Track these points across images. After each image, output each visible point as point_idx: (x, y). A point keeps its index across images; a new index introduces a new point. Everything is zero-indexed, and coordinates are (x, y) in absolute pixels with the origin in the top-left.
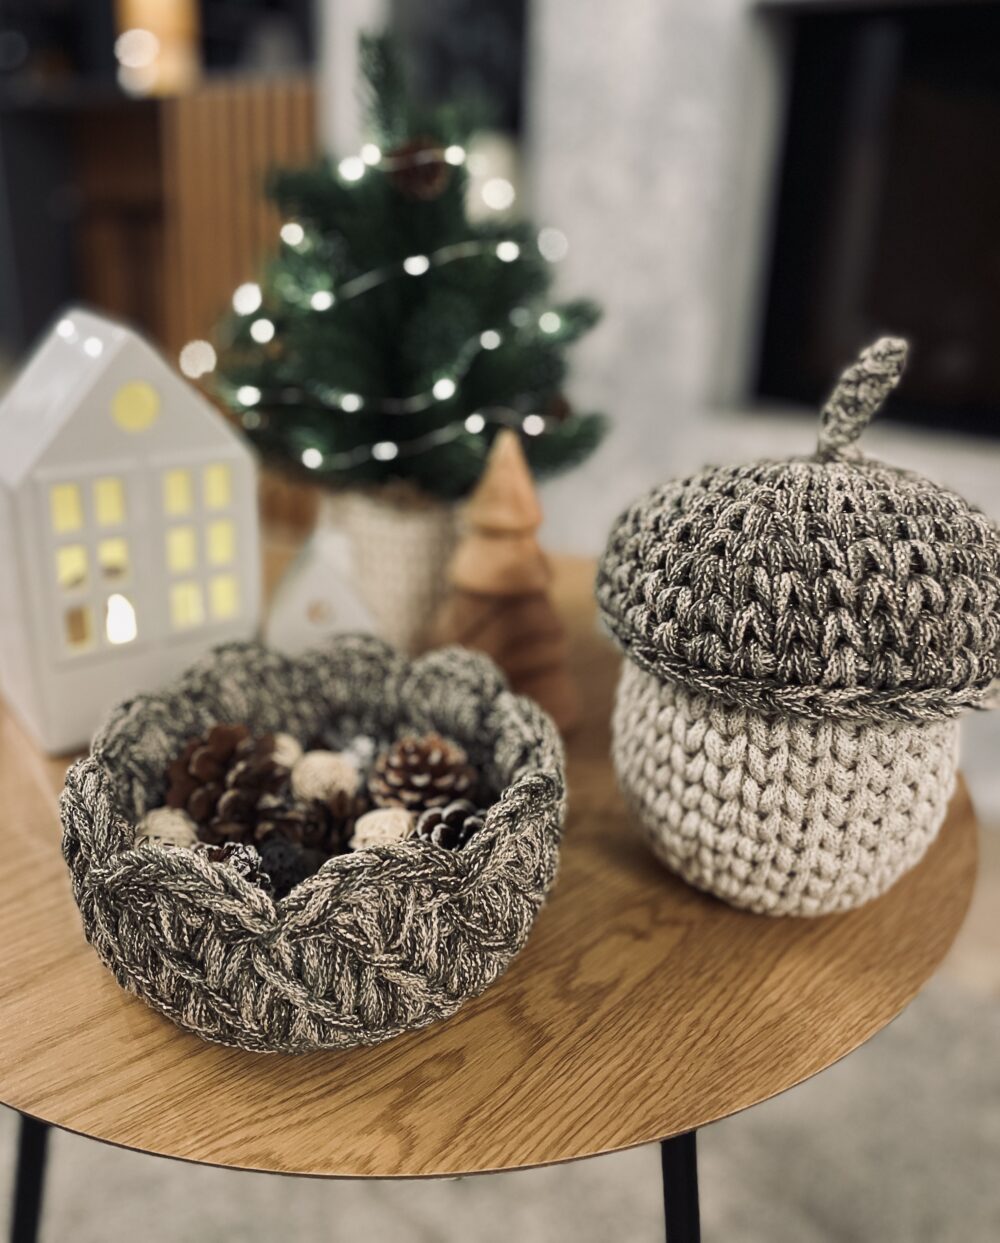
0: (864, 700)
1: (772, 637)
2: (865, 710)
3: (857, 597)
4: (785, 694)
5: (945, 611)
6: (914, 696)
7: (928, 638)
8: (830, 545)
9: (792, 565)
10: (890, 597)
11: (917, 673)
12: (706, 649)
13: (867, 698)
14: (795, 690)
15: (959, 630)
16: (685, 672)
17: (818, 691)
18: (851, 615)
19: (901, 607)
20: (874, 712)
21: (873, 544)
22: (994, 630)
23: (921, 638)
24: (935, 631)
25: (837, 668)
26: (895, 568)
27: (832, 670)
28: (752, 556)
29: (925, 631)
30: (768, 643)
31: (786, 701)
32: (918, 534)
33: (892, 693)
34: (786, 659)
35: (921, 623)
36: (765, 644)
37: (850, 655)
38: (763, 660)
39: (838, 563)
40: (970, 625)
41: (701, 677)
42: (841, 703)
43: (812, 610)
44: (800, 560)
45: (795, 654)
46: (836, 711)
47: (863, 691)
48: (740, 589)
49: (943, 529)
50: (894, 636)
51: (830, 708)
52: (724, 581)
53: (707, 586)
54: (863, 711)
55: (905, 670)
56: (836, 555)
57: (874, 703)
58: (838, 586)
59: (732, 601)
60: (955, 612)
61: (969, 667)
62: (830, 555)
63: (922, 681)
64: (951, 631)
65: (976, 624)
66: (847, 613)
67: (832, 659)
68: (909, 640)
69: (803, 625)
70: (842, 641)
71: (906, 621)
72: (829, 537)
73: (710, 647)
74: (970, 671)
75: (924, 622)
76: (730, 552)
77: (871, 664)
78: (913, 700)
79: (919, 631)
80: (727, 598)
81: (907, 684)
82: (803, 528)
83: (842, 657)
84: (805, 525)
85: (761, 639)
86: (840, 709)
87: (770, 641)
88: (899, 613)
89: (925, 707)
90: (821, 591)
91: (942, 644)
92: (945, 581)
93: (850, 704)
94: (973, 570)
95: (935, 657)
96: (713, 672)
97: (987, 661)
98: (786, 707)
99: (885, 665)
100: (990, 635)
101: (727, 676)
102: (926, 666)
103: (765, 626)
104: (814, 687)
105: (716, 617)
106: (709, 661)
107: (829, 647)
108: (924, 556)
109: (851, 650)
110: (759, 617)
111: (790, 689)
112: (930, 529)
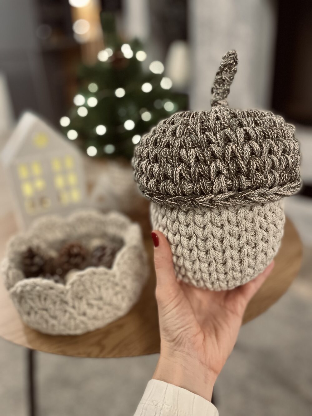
0: (232, 197)
1: (190, 176)
2: (233, 201)
3: (223, 153)
4: (201, 199)
5: (261, 155)
6: (253, 192)
7: (255, 167)
8: (210, 135)
9: (196, 146)
10: (236, 151)
11: (253, 182)
12: (166, 187)
13: (233, 196)
14: (203, 197)
15: (268, 162)
17: (213, 196)
18: (221, 161)
19: (241, 155)
20: (237, 201)
21: (228, 131)
22: (284, 161)
23: (252, 167)
24: (257, 163)
25: (218, 184)
26: (237, 139)
27: (216, 185)
28: (180, 145)
29: (253, 163)
30: (189, 179)
31: (200, 202)
32: (247, 125)
33: (244, 192)
34: (197, 184)
35: (251, 161)
36: (188, 180)
37: (222, 179)
38: (188, 187)
39: (214, 141)
40: (273, 159)
41: (168, 199)
42: (222, 200)
43: (205, 162)
44: (198, 142)
45: (200, 181)
46: (221, 203)
47: (231, 193)
48: (175, 159)
49: (258, 122)
50: (240, 167)
51: (218, 202)
52: (169, 157)
53: (163, 161)
54: (233, 202)
55: (247, 182)
56: (212, 137)
57: (236, 197)
58: (214, 150)
59: (173, 165)
60: (265, 155)
61: (275, 178)
62: (210, 138)
63: (255, 185)
64: (264, 163)
65: (275, 159)
66: (219, 161)
67: (216, 182)
68: (247, 169)
69: (201, 169)
70: (219, 173)
71: (245, 161)
72: (210, 131)
73: (167, 185)
74: (275, 180)
75: (252, 160)
76: (171, 145)
77: (232, 181)
78: (253, 194)
79: (251, 164)
80: (172, 164)
81: (249, 188)
82: (199, 130)
83: (220, 179)
84: (200, 128)
85: (186, 178)
86: (223, 202)
87: (189, 178)
88: (241, 157)
89: (258, 196)
90: (207, 153)
91: (261, 168)
92: (260, 142)
93: (227, 200)
94: (272, 137)
95: (259, 175)
96: (171, 196)
97: (283, 175)
98: (200, 204)
99: (238, 180)
100: (283, 163)
101: (177, 197)
102: (256, 179)
103: (186, 172)
104: (211, 194)
105: (167, 172)
106: (168, 191)
107: (213, 176)
108: (250, 133)
109: (223, 176)
110: (183, 169)
111: (201, 197)
112: (252, 122)
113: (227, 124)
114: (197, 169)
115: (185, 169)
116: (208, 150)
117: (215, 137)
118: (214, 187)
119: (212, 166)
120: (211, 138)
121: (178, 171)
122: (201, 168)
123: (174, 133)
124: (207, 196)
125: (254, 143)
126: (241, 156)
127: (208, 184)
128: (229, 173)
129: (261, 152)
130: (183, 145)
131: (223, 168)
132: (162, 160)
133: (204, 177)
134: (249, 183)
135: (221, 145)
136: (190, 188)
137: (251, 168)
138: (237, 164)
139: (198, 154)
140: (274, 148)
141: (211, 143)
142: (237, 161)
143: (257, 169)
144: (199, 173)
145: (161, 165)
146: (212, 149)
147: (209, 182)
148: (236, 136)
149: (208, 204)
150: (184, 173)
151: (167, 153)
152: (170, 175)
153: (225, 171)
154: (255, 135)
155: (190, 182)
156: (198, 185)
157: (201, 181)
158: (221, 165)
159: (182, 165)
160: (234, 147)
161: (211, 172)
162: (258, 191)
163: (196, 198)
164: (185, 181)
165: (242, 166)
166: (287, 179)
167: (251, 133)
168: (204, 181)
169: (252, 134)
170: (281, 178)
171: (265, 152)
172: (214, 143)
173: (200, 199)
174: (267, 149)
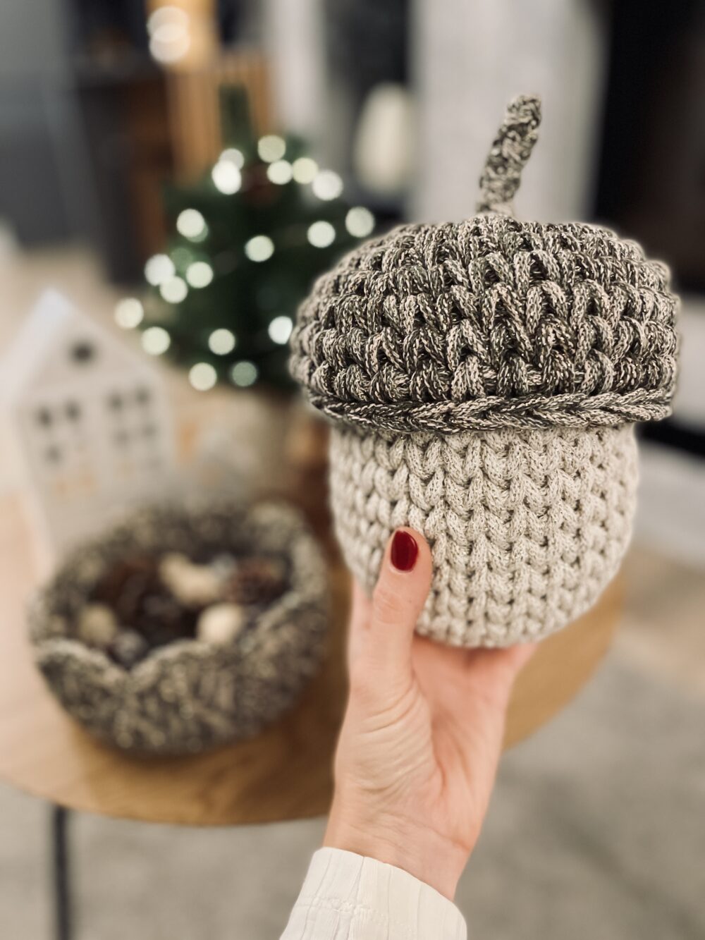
0: (496, 409)
1: (401, 357)
2: (497, 417)
3: (477, 307)
4: (425, 412)
5: (570, 315)
6: (547, 401)
7: (551, 339)
8: (454, 265)
9: (421, 289)
10: (509, 301)
11: (545, 376)
12: (347, 380)
13: (497, 406)
14: (429, 407)
15: (584, 331)
16: (340, 411)
17: (451, 405)
18: (472, 323)
19: (520, 310)
20: (505, 419)
21: (495, 258)
22: (626, 332)
23: (544, 339)
24: (558, 332)
25: (463, 377)
26: (514, 275)
27: (458, 380)
28: (385, 288)
29: (547, 331)
30: (399, 363)
31: (422, 418)
32: (541, 246)
33: (523, 399)
34: (415, 376)
35: (543, 325)
36: (397, 366)
37: (473, 365)
38: (396, 381)
39: (460, 278)
40: (599, 326)
41: (352, 411)
42: (472, 414)
43: (437, 324)
44: (425, 281)
45: (423, 369)
46: (469, 422)
47: (494, 400)
48: (372, 316)
49: (570, 242)
50: (516, 340)
51: (462, 420)
52: (359, 313)
53: (346, 322)
54: (495, 419)
55: (532, 375)
56: (457, 270)
57: (504, 410)
58: (458, 297)
59: (367, 331)
60: (579, 313)
61: (602, 369)
62: (451, 272)
63: (551, 384)
64: (577, 333)
65: (603, 324)
66: (468, 322)
67: (457, 371)
68: (533, 344)
69: (427, 340)
70: (466, 352)
71: (528, 325)
72: (455, 258)
73: (351, 376)
74: (604, 374)
75: (546, 325)
76: (367, 289)
77: (497, 372)
78: (545, 405)
79: (541, 332)
80: (364, 329)
81: (538, 390)
82: (431, 254)
83: (467, 366)
84: (434, 252)
85: (392, 360)
86: (472, 419)
87: (400, 361)
88: (520, 317)
89: (557, 410)
90: (441, 305)
91: (566, 344)
92: (568, 285)
93: (484, 415)
94: (601, 275)
95: (562, 358)
96: (360, 403)
97: (625, 366)
98: (422, 423)
99: (509, 372)
100: (622, 337)
101: (372, 405)
102: (552, 369)
103: (393, 347)
104: (447, 401)
105: (352, 346)
106: (352, 391)
107: (453, 358)
108: (544, 263)
109: (475, 359)
110: (387, 339)
111: (424, 406)
112: (555, 241)
113: (495, 244)
114: (417, 341)
115: (390, 339)
116: (444, 298)
117: (463, 270)
118: (453, 383)
119: (452, 334)
120: (455, 272)
121: (375, 344)
122: (426, 337)
123: (377, 265)
124: (440, 405)
125: (554, 285)
126: (519, 313)
127: (442, 375)
128: (489, 353)
129: (571, 308)
130: (392, 288)
131: (475, 340)
132: (344, 321)
133: (434, 361)
134: (537, 379)
135: (477, 287)
136: (400, 385)
137: (541, 340)
138: (507, 331)
139: (421, 307)
140: (601, 299)
141: (454, 284)
142: (509, 324)
143: (558, 347)
144: (422, 351)
145: (341, 331)
146: (454, 295)
147: (444, 372)
148: (513, 269)
149: (440, 424)
150: (389, 347)
151: (356, 303)
152: (358, 353)
153: (480, 347)
154: (556, 267)
155: (401, 372)
156: (418, 378)
157: (424, 367)
158: (471, 333)
159: (385, 332)
160: (504, 293)
161: (449, 349)
162: (558, 399)
163: (414, 408)
164: (390, 369)
165: (521, 337)
166: (635, 376)
167: (549, 262)
168: (433, 369)
169: (549, 265)
170: (620, 374)
171: (578, 306)
172: (461, 284)
173: (423, 411)
174: (583, 301)
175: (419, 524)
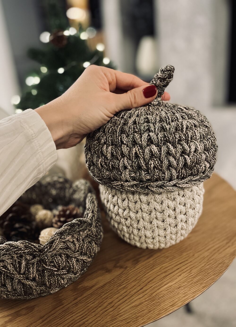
6: (152, 184)
13: (136, 185)
14: (116, 182)
17: (122, 183)
25: (124, 175)
31: (114, 185)
33: (144, 183)
35: (150, 161)
40: (170, 160)
42: (129, 186)
47: (135, 182)
51: (125, 188)
57: (138, 186)
68: (146, 167)
70: (125, 168)
79: (149, 163)
81: (148, 180)
89: (155, 187)
93: (132, 186)
98: (114, 187)
107: (122, 169)
111: (114, 182)
113: (138, 129)
115: (103, 161)
116: (119, 149)
117: (126, 139)
118: (122, 177)
119: (121, 162)
120: (123, 140)
121: (99, 162)
122: (113, 162)
124: (119, 182)
125: (154, 146)
126: (142, 156)
128: (132, 169)
129: (160, 154)
130: (105, 142)
131: (127, 165)
132: (92, 151)
133: (116, 169)
134: (148, 177)
135: (130, 146)
136: (107, 175)
137: (149, 166)
138: (138, 163)
139: (113, 151)
140: (172, 151)
141: (123, 144)
142: (139, 160)
143: (154, 167)
144: (112, 166)
145: (91, 154)
146: (122, 149)
147: (119, 173)
148: (141, 140)
149: (120, 188)
150: (103, 163)
151: (95, 146)
152: (95, 163)
153: (129, 167)
154: (156, 140)
155: (107, 171)
156: (111, 174)
157: (113, 171)
158: (126, 163)
159: (102, 158)
160: (137, 150)
161: (120, 167)
162: (156, 184)
163: (112, 182)
164: (104, 169)
165: (142, 165)
166: (185, 174)
168: (116, 172)
170: (180, 174)
172: (125, 144)
173: (114, 183)
174: (164, 152)
175: (122, 214)
